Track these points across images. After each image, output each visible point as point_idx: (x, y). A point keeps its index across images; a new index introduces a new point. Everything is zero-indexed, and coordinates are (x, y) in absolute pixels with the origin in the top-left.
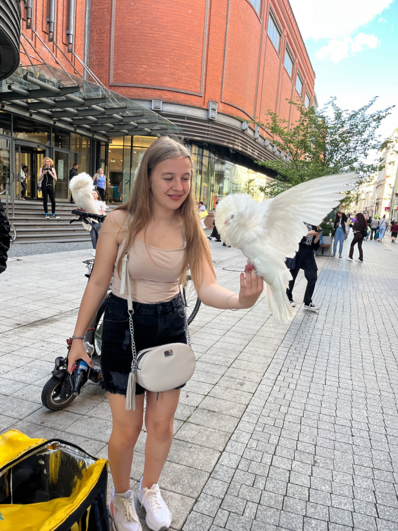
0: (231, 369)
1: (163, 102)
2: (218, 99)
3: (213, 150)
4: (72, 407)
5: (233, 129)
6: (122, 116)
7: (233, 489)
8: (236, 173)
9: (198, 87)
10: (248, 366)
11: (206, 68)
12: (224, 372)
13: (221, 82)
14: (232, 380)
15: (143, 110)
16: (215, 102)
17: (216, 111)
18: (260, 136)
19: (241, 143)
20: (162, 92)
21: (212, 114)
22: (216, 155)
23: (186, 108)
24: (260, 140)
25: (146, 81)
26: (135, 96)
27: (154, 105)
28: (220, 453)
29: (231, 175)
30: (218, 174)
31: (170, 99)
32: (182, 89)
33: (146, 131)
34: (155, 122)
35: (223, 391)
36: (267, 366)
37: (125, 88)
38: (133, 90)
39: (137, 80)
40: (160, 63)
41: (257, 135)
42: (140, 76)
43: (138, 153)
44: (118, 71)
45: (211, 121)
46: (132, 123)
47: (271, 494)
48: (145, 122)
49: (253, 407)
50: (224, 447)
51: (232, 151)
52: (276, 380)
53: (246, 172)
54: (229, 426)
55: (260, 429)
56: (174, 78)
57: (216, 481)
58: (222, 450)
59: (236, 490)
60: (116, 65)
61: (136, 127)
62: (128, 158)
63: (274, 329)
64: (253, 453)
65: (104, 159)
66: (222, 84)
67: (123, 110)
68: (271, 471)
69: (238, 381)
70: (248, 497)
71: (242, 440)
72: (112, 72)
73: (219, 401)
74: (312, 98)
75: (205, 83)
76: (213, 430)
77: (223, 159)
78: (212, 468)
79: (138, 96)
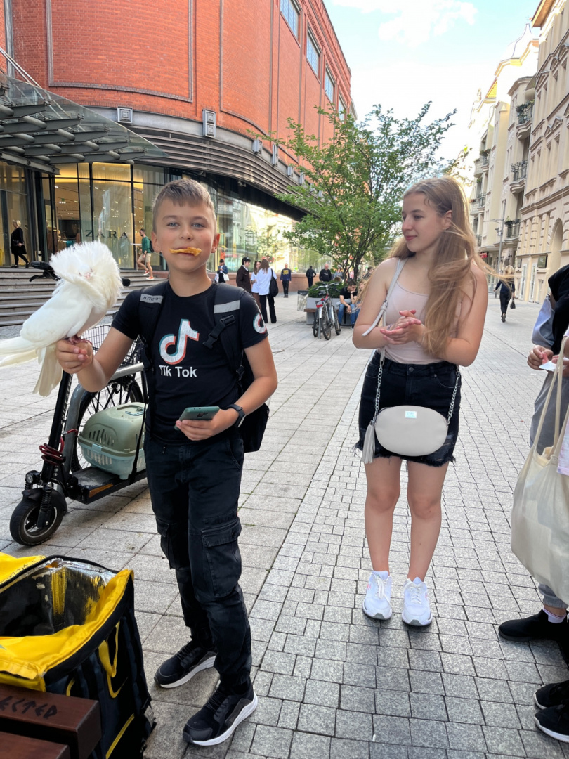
0: (269, 474)
1: (134, 111)
2: (215, 106)
3: (214, 183)
4: (55, 540)
5: (240, 151)
6: (73, 133)
7: (288, 608)
8: (248, 216)
9: (184, 89)
10: (291, 467)
11: (195, 60)
12: (260, 478)
13: (218, 82)
14: (273, 486)
15: (105, 123)
16: (212, 112)
17: (215, 125)
18: (279, 161)
19: (253, 172)
20: (131, 95)
21: (209, 130)
22: (219, 189)
23: (169, 119)
24: (280, 167)
25: (106, 79)
26: (90, 102)
27: (120, 114)
28: (267, 572)
29: (242, 219)
30: (223, 219)
31: (144, 106)
32: (162, 92)
33: (111, 155)
34: (124, 141)
35: (262, 501)
36: (316, 466)
37: (74, 89)
38: (85, 92)
39: (91, 78)
40: (124, 52)
41: (275, 161)
42: (95, 71)
43: (101, 189)
44: (62, 65)
45: (208, 139)
46: (89, 142)
47: (336, 608)
48: (109, 142)
49: (303, 515)
50: (271, 565)
51: (241, 184)
52: (329, 481)
53: (263, 214)
54: (276, 539)
55: (316, 540)
56: (148, 75)
57: (266, 602)
58: (269, 568)
59: (292, 609)
60: (56, 55)
61: (96, 150)
62: (86, 198)
63: (320, 421)
64: (309, 567)
65: (49, 199)
66: (220, 84)
67: (73, 123)
68: (333, 584)
69: (281, 486)
70: (308, 615)
71: (293, 554)
72: (51, 66)
73: (258, 512)
74: (349, 106)
75: (195, 82)
76: (254, 547)
77: (229, 196)
78: (259, 589)
79: (95, 101)
